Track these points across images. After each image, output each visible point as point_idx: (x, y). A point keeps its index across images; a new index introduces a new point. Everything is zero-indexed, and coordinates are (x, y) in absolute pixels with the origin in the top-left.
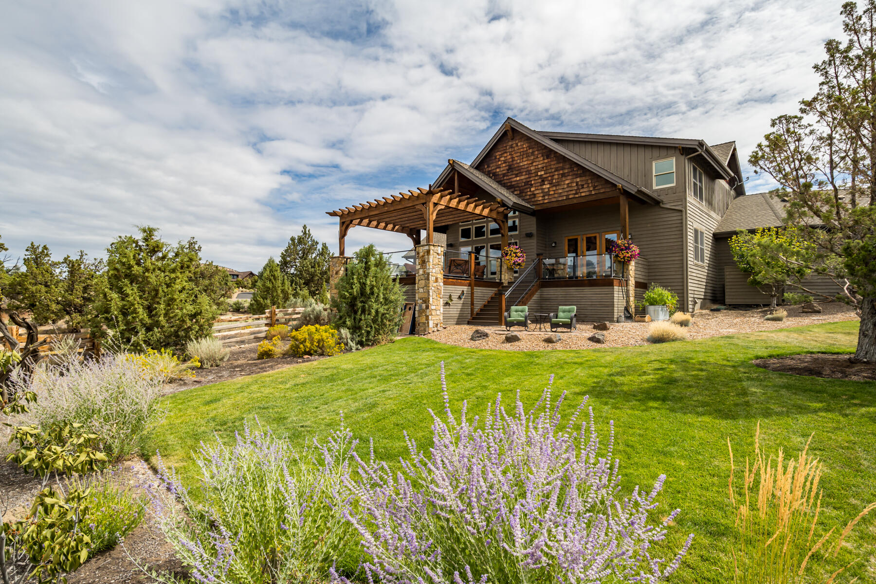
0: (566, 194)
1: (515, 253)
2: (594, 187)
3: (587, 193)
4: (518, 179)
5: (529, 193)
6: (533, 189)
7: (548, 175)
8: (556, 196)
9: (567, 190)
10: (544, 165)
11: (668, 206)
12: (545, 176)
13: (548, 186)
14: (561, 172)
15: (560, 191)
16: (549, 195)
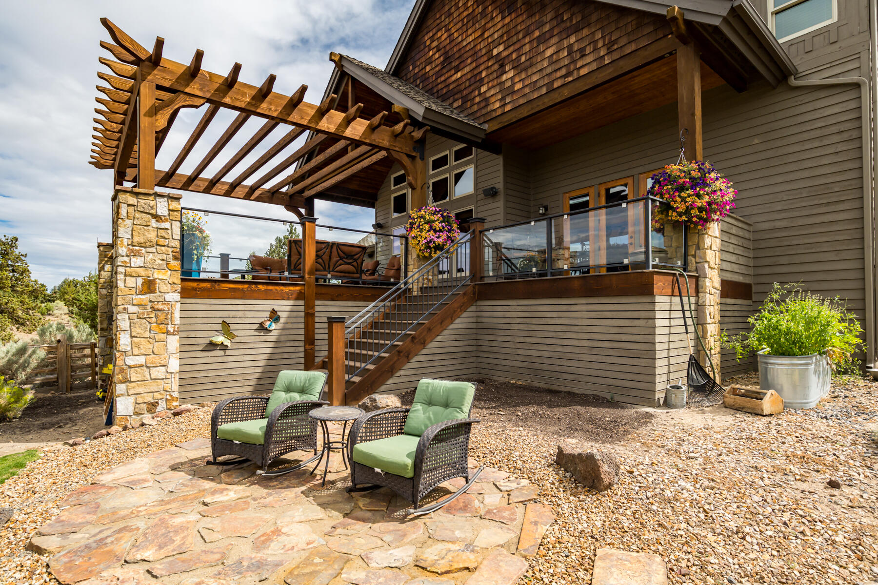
0: (546, 81)
1: (430, 222)
2: (609, 46)
3: (594, 66)
4: (459, 75)
5: (477, 100)
6: (483, 89)
7: (511, 49)
8: (527, 90)
9: (549, 70)
10: (505, 29)
11: (816, 80)
12: (505, 54)
13: (511, 74)
14: (537, 34)
15: (535, 78)
16: (514, 92)
